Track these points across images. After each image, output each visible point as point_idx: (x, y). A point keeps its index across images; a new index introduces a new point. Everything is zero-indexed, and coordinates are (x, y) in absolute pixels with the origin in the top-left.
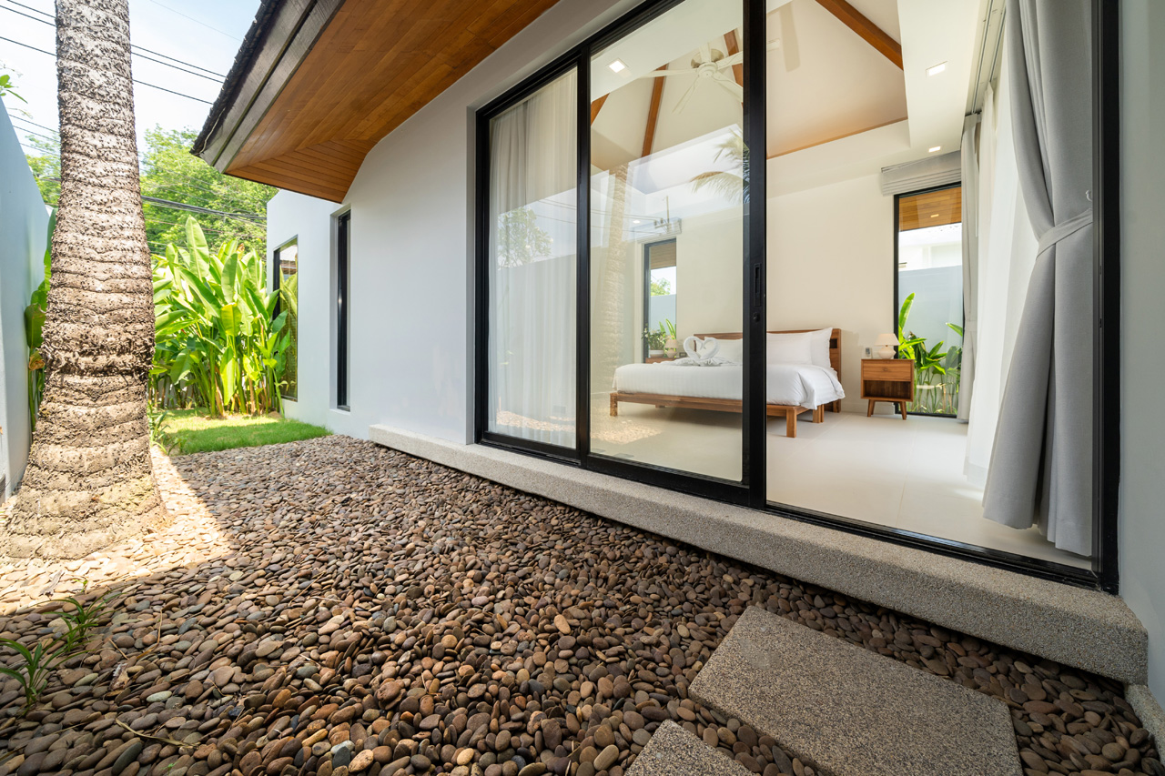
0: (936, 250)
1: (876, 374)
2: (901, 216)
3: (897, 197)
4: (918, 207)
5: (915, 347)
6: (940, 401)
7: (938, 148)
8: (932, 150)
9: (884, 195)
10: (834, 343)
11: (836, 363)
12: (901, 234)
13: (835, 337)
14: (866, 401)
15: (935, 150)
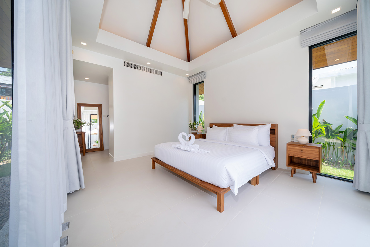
0: (339, 78)
1: (296, 153)
2: (314, 60)
3: (311, 48)
4: (326, 54)
5: (326, 128)
6: (340, 156)
7: (338, 9)
8: (333, 12)
9: (302, 47)
10: (273, 132)
11: (274, 143)
12: (314, 72)
13: (272, 128)
14: (290, 168)
15: (336, 10)
